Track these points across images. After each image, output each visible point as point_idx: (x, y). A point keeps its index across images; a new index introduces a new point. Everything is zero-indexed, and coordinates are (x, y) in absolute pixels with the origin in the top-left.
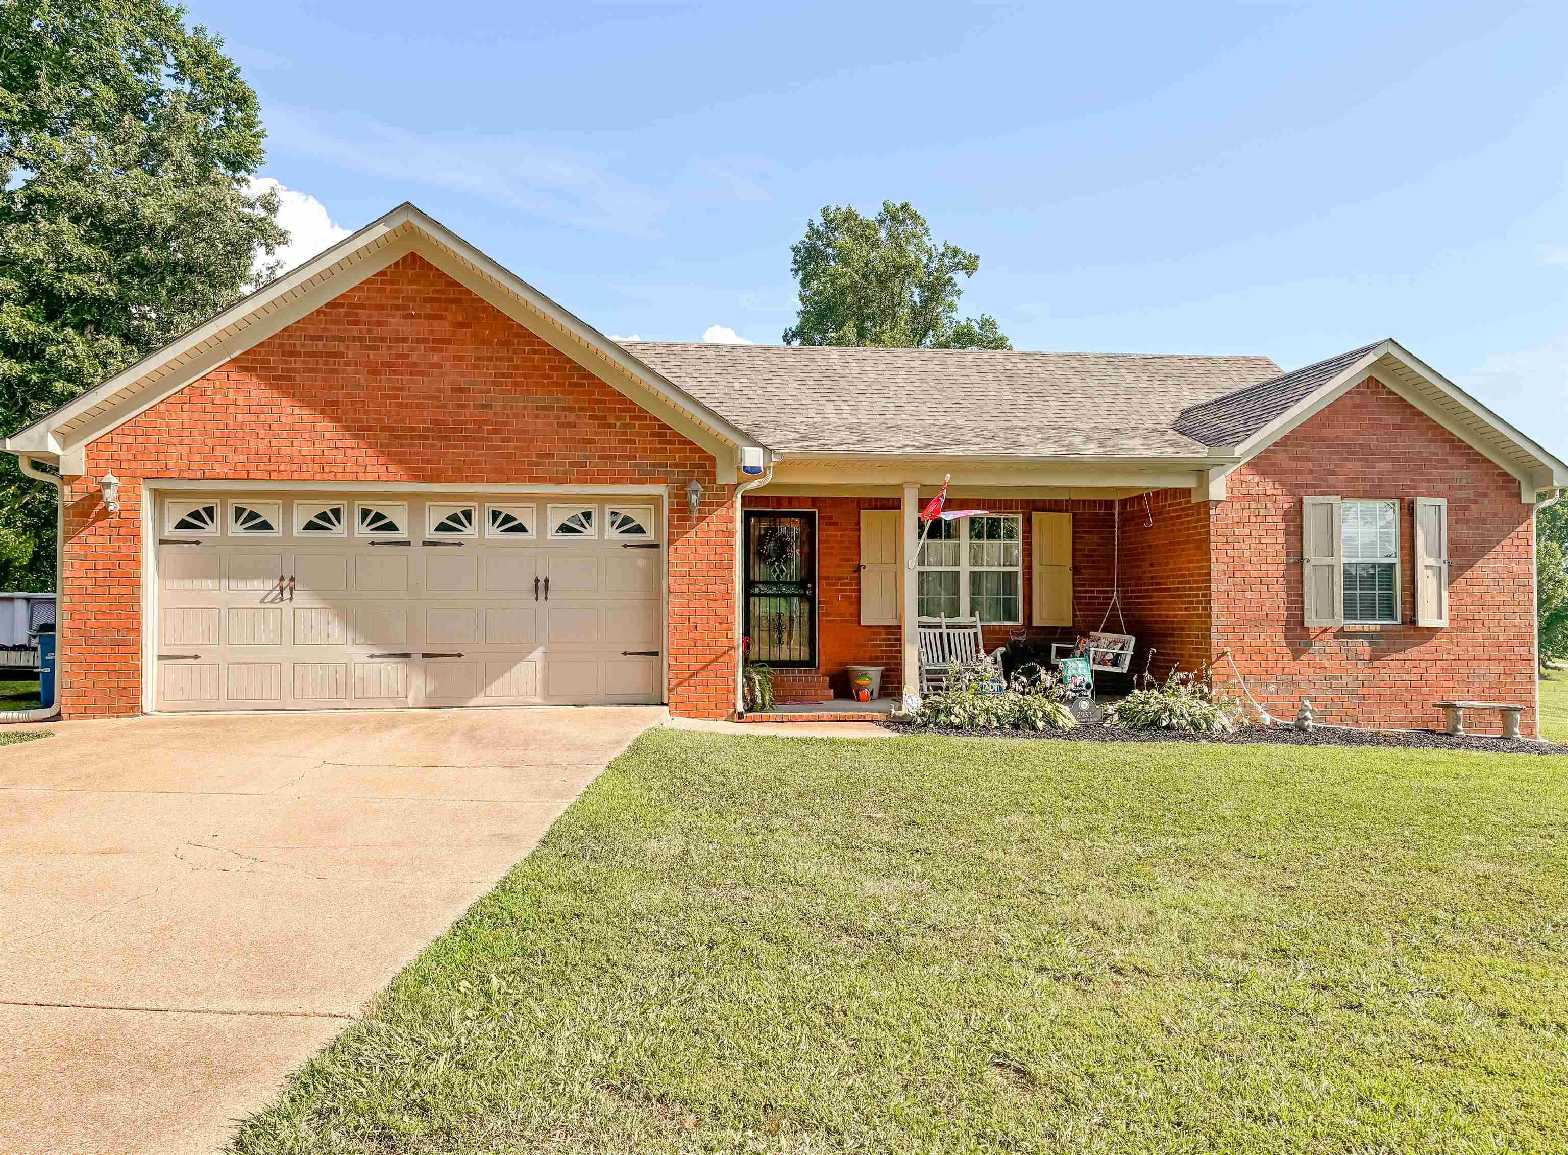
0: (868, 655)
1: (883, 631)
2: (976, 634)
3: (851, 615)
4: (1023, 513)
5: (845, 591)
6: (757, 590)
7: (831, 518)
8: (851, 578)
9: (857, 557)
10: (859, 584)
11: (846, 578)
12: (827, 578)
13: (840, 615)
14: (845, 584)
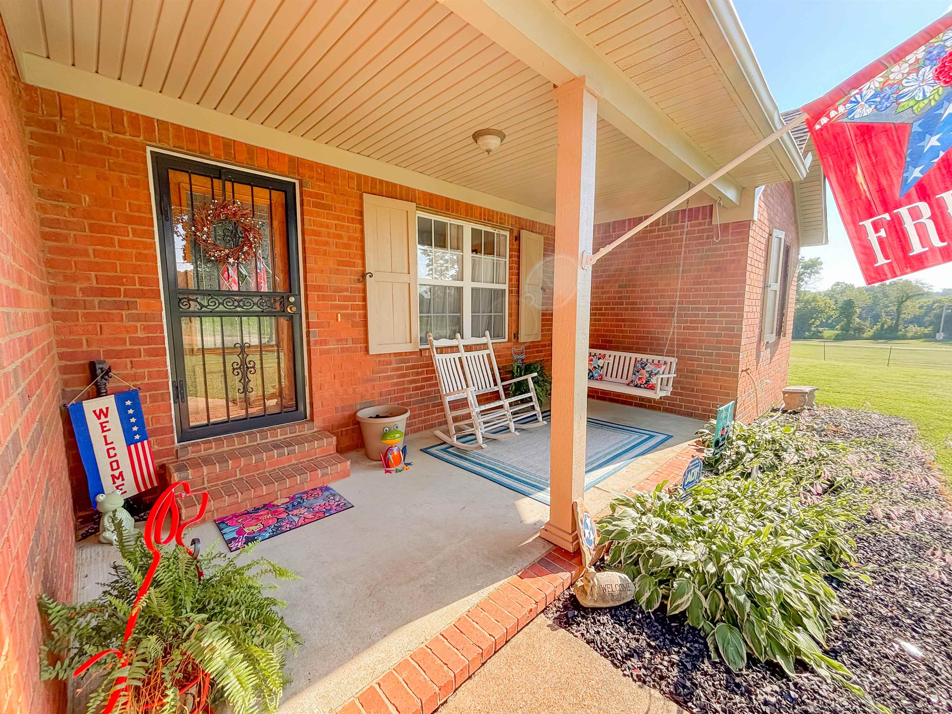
0: (377, 391)
1: (393, 358)
2: (489, 356)
3: (354, 341)
4: (511, 231)
5: (346, 307)
6: (194, 307)
7: (322, 197)
8: (353, 290)
9: (360, 262)
10: (364, 299)
11: (346, 290)
12: (319, 288)
13: (339, 341)
14: (346, 298)
